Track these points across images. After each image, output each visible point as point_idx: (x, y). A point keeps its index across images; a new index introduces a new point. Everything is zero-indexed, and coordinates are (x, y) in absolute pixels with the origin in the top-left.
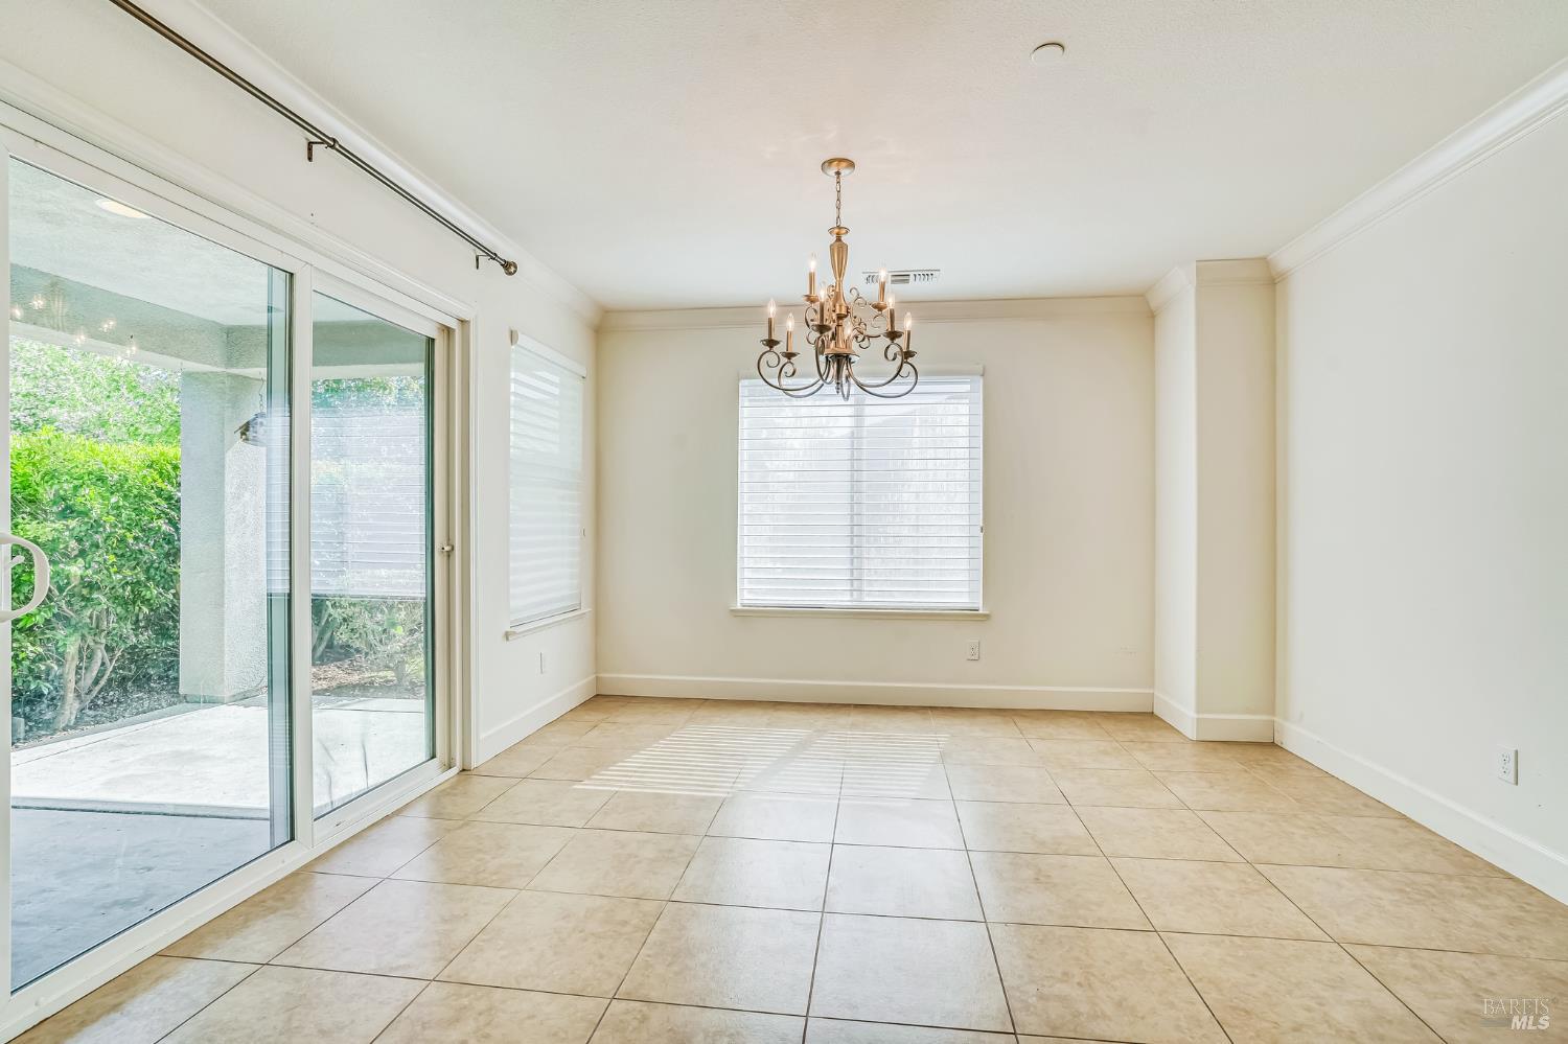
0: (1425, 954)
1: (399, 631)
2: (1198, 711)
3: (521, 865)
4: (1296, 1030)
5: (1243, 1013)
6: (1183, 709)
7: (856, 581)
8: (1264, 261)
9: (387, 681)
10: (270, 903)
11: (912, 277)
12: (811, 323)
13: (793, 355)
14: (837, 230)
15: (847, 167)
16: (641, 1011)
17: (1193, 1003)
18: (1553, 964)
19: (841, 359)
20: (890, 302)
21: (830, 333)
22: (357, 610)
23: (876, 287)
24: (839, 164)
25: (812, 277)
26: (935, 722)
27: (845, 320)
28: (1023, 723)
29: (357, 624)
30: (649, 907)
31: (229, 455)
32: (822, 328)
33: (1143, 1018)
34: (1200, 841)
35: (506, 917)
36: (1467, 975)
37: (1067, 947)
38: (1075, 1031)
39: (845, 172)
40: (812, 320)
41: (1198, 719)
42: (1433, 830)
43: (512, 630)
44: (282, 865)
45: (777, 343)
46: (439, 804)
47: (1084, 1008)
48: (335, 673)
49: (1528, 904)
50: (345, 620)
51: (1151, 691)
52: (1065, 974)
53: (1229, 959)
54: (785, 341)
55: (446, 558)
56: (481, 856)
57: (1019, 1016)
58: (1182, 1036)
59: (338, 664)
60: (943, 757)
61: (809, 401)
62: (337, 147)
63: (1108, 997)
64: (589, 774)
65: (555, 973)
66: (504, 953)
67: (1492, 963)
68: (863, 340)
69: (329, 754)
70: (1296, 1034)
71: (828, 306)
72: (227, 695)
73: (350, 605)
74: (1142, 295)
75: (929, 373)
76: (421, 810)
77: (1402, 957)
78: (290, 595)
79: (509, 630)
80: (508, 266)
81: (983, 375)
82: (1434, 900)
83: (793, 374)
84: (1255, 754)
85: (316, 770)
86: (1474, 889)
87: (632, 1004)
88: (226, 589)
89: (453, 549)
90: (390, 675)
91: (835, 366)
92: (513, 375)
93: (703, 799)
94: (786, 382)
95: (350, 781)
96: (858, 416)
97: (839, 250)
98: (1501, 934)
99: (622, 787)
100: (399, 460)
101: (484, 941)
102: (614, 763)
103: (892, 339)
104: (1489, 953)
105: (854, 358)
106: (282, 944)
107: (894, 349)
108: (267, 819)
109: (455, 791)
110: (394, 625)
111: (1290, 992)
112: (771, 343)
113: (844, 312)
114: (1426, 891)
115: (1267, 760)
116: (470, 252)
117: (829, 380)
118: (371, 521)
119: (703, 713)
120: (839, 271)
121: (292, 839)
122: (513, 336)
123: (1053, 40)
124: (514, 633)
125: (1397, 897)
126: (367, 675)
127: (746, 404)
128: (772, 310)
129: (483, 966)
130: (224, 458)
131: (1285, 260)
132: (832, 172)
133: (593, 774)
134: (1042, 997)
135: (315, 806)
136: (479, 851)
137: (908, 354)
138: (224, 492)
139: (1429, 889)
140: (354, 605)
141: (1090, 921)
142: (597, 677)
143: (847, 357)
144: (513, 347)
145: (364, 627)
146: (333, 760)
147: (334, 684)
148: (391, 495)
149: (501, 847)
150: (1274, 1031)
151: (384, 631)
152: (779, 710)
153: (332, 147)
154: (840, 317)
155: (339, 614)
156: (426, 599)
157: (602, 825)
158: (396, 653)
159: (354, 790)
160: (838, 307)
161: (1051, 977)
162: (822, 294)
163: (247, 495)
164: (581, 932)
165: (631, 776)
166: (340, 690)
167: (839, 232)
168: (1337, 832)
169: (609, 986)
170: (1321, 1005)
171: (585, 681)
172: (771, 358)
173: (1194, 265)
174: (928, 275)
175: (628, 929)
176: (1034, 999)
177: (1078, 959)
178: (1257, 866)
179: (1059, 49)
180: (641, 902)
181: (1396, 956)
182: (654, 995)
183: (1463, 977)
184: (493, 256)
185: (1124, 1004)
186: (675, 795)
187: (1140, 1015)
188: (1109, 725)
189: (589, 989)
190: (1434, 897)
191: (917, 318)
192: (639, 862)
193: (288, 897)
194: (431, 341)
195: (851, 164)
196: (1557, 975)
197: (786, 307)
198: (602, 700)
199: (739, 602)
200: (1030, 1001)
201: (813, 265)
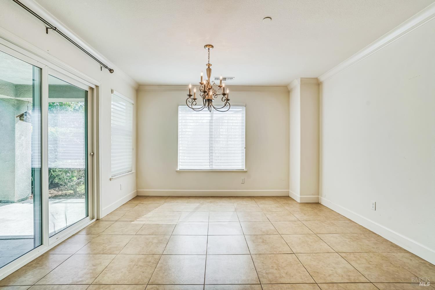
0: (357, 254)
1: (75, 179)
2: (301, 195)
3: (117, 247)
4: (329, 276)
5: (317, 273)
6: (297, 195)
7: (211, 162)
8: (317, 79)
9: (71, 194)
10: (34, 265)
11: (227, 79)
12: (201, 90)
13: (196, 99)
14: (208, 65)
15: (211, 47)
16: (156, 287)
17: (304, 272)
18: (384, 253)
19: (209, 101)
20: (223, 85)
21: (206, 94)
22: (61, 172)
23: (219, 81)
24: (209, 46)
25: (202, 77)
26: (233, 200)
27: (211, 90)
28: (256, 200)
29: (61, 177)
30: (157, 257)
31: (17, 125)
32: (205, 92)
33: (292, 277)
34: (303, 229)
35: (113, 263)
36: (366, 258)
37: (272, 260)
38: (276, 282)
39: (211, 49)
40: (202, 90)
41: (301, 197)
42: (356, 222)
43: (112, 177)
44: (38, 253)
45: (192, 95)
46: (89, 230)
47: (278, 275)
48: (54, 192)
49: (378, 239)
50: (57, 175)
51: (288, 190)
52: (272, 267)
53: (312, 259)
54: (194, 95)
55: (91, 157)
56: (104, 245)
57: (261, 279)
58: (302, 280)
59: (54, 189)
60: (236, 210)
61: (200, 112)
62: (56, 30)
63: (284, 272)
64: (136, 218)
65: (129, 279)
66: (113, 274)
67: (371, 254)
68: (216, 96)
69: (54, 217)
70: (329, 277)
71: (206, 85)
72: (16, 200)
73: (59, 171)
74: (287, 86)
75: (233, 105)
76: (84, 233)
77: (352, 255)
78: (41, 168)
79: (111, 177)
80: (111, 71)
81: (245, 106)
82: (358, 240)
83: (196, 105)
84: (314, 206)
85: (50, 222)
86: (366, 236)
87: (153, 285)
88: (16, 167)
89: (94, 154)
90: (72, 192)
91: (208, 102)
92: (112, 103)
93: (170, 225)
94: (194, 107)
95: (61, 224)
96: (212, 117)
97: (209, 70)
98: (373, 247)
99: (146, 222)
100: (74, 127)
101: (106, 271)
102: (143, 215)
103: (224, 96)
104: (371, 252)
105: (213, 101)
106: (39, 278)
107: (224, 98)
108: (32, 239)
109: (95, 226)
110: (73, 177)
111: (327, 266)
112: (190, 96)
113: (210, 88)
114: (356, 238)
115: (317, 207)
116: (99, 66)
117: (206, 106)
118: (65, 146)
119: (168, 200)
120: (209, 76)
121: (42, 244)
122: (112, 91)
123: (269, 17)
124: (113, 178)
125: (349, 240)
126: (64, 192)
127: (180, 113)
128: (190, 86)
129: (107, 279)
130: (15, 126)
131: (322, 79)
132: (207, 48)
133: (137, 219)
134: (267, 273)
135: (49, 233)
136: (103, 243)
137: (228, 100)
138: (15, 136)
139: (356, 237)
140: (61, 171)
141: (278, 252)
142: (137, 191)
143: (211, 100)
144: (112, 94)
145: (63, 177)
146: (55, 219)
147: (53, 195)
148: (72, 138)
149: (110, 242)
150: (324, 277)
151: (70, 179)
152: (190, 198)
153: (55, 30)
154: (209, 89)
155: (55, 174)
156: (85, 169)
157: (141, 234)
158: (74, 185)
159: (62, 227)
160: (209, 86)
161: (269, 268)
162: (205, 82)
163: (23, 137)
164: (137, 265)
165: (149, 219)
166: (56, 197)
167: (209, 65)
168: (335, 225)
169: (146, 281)
170: (335, 269)
171: (133, 192)
172: (190, 100)
173: (300, 79)
174: (231, 78)
175: (151, 263)
176: (265, 274)
177: (275, 262)
178: (318, 235)
179: (270, 19)
180: (154, 255)
181: (351, 255)
182: (160, 282)
183: (365, 258)
184: (106, 67)
185: (288, 273)
186: (162, 224)
187: (292, 276)
188: (279, 200)
189: (140, 282)
190: (358, 239)
191: (230, 90)
192: (152, 244)
193: (40, 263)
194: (87, 92)
195: (212, 47)
196: (385, 256)
197: (194, 86)
198: (138, 197)
199: (178, 168)
200: (264, 275)
201: (202, 74)
